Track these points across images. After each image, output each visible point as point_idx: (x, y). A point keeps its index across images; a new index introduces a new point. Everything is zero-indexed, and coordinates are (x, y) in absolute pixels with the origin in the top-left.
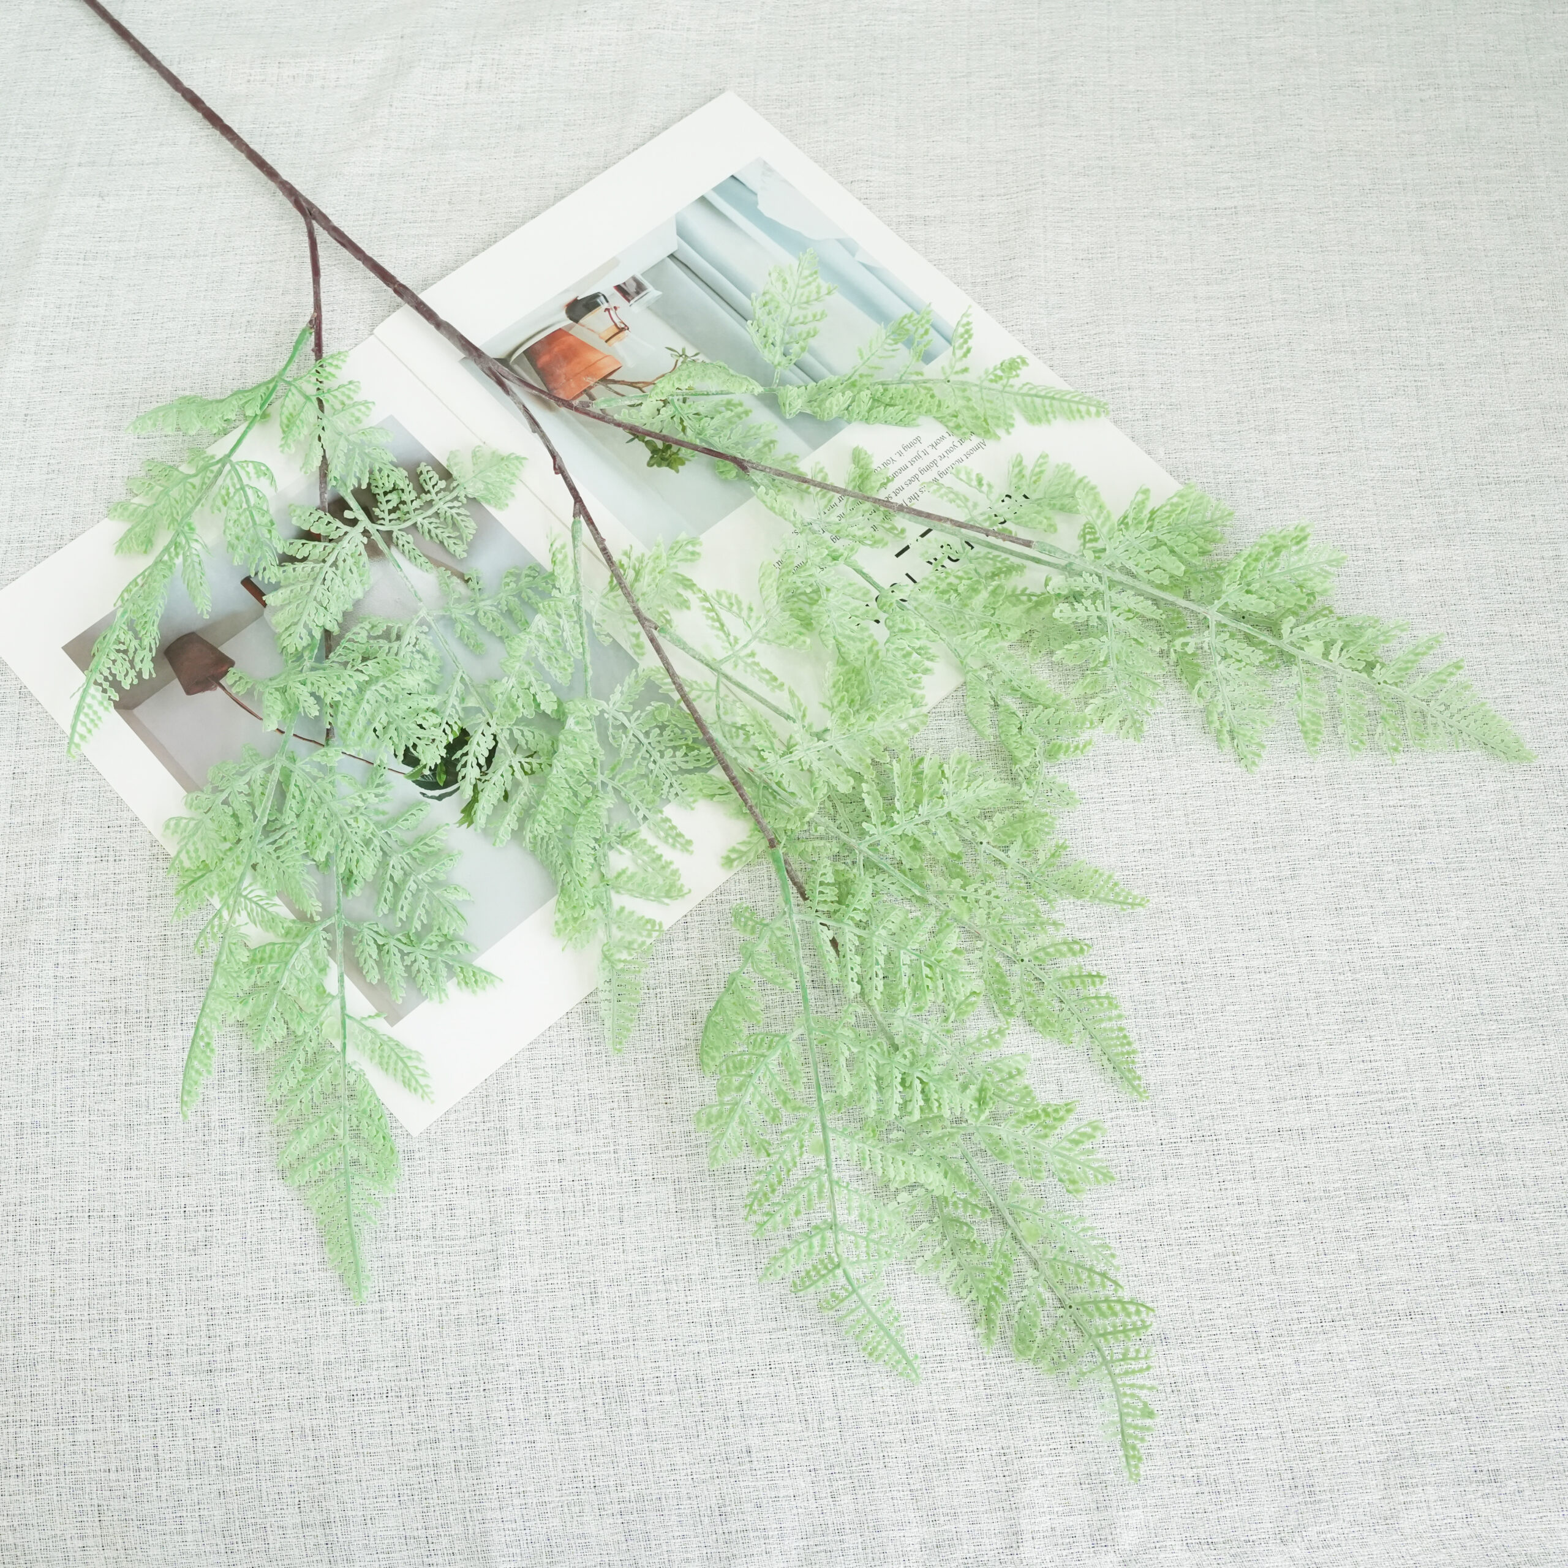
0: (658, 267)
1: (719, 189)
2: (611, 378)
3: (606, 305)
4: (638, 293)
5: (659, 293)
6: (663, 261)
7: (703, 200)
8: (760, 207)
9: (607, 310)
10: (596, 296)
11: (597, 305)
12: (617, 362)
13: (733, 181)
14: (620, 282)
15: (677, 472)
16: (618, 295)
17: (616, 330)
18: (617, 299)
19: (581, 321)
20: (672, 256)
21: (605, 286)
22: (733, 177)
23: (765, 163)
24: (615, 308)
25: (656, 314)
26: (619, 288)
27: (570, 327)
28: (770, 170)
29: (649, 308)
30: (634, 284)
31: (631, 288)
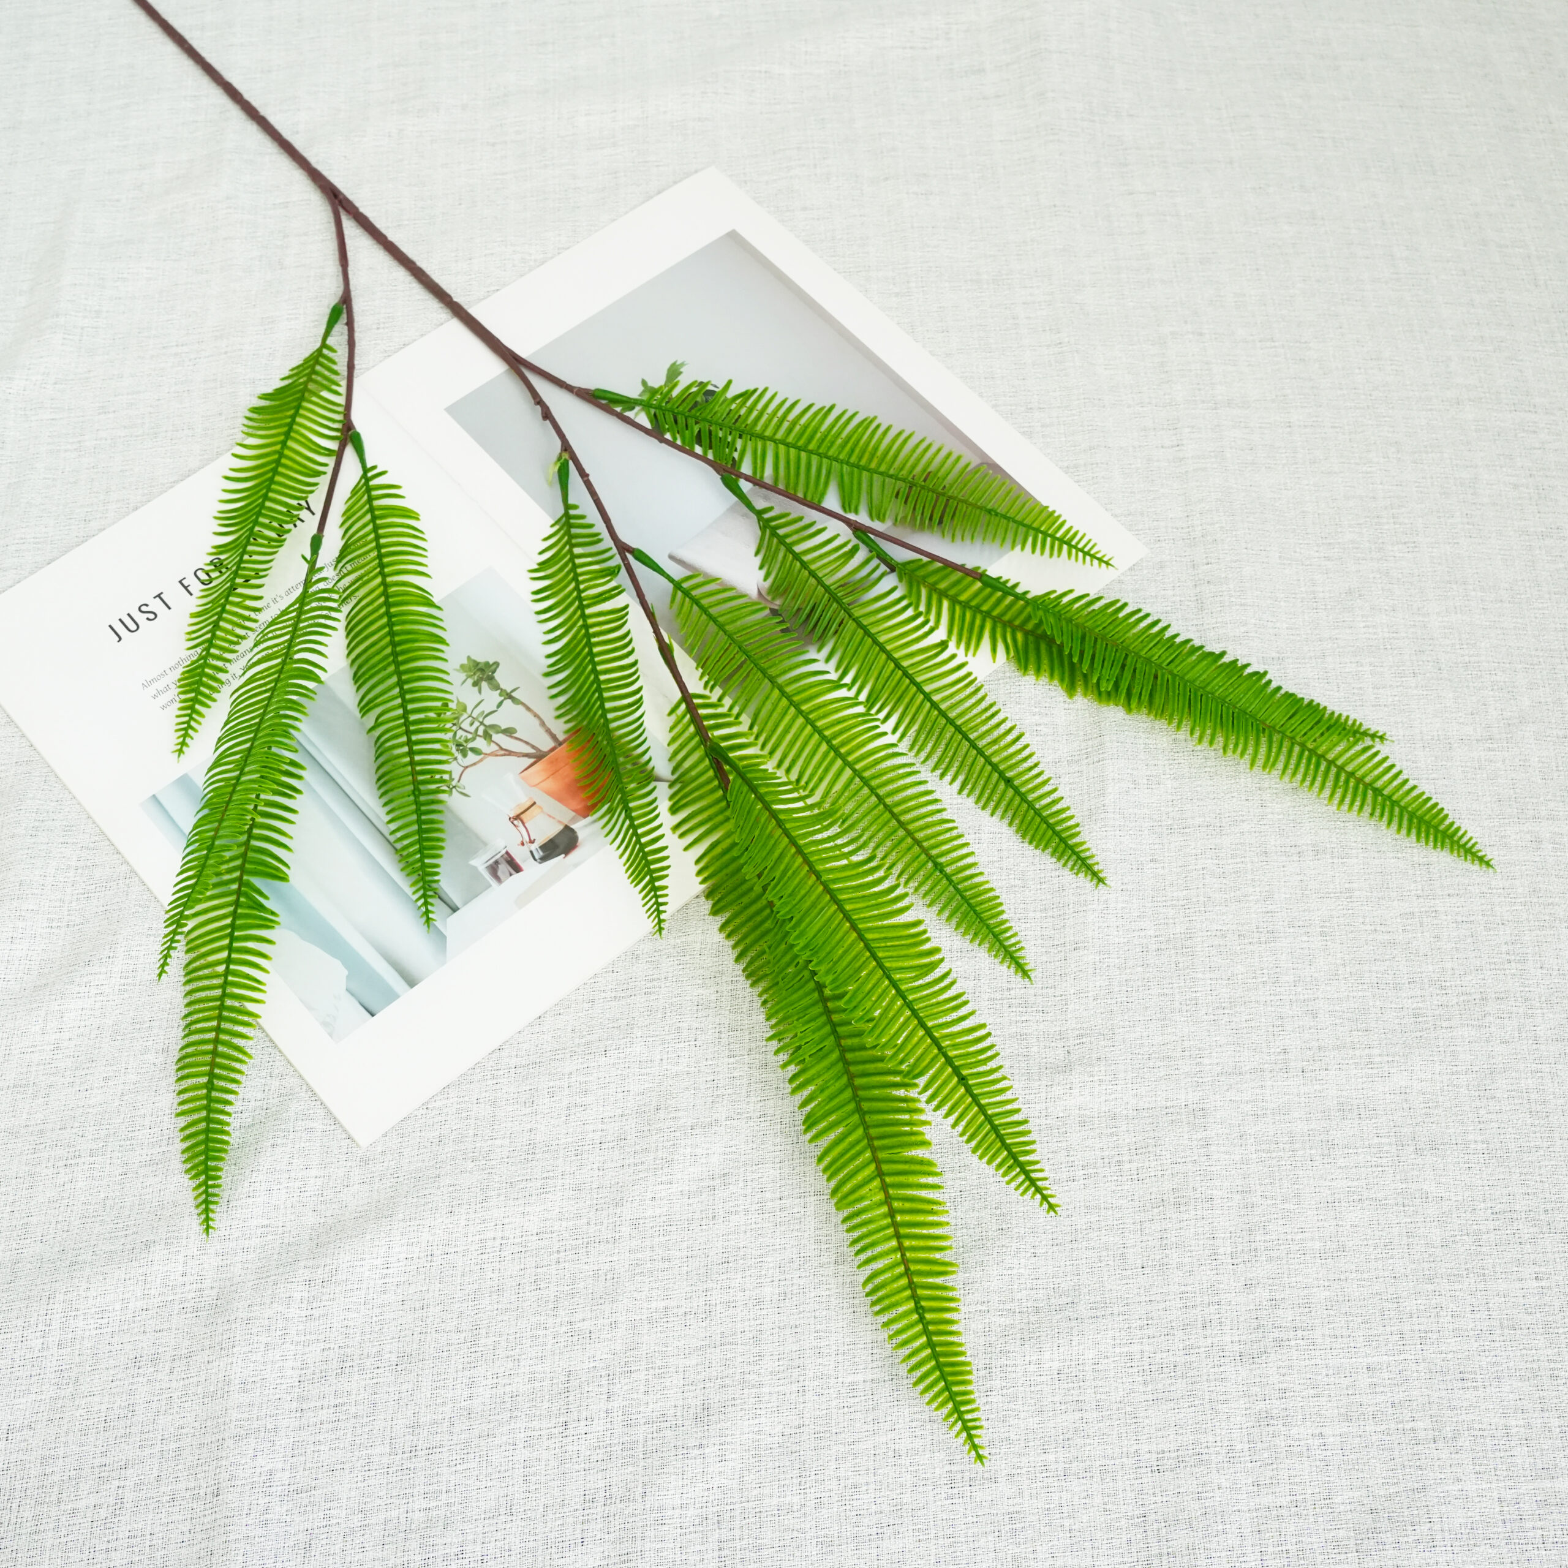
0: (472, 895)
1: (391, 996)
2: (532, 760)
3: (534, 847)
4: (497, 862)
5: (473, 862)
6: (465, 903)
7: (411, 982)
8: (346, 972)
9: (532, 842)
10: (544, 859)
11: (543, 847)
12: (523, 778)
13: (372, 1008)
14: (516, 876)
15: (469, 658)
16: (518, 860)
17: (523, 816)
18: (520, 855)
19: (561, 827)
20: (454, 909)
21: (532, 870)
22: (373, 1015)
23: (331, 1035)
24: (523, 844)
25: (478, 837)
26: (517, 869)
27: (574, 820)
28: (325, 1024)
29: (485, 844)
30: (499, 874)
31: (503, 868)
